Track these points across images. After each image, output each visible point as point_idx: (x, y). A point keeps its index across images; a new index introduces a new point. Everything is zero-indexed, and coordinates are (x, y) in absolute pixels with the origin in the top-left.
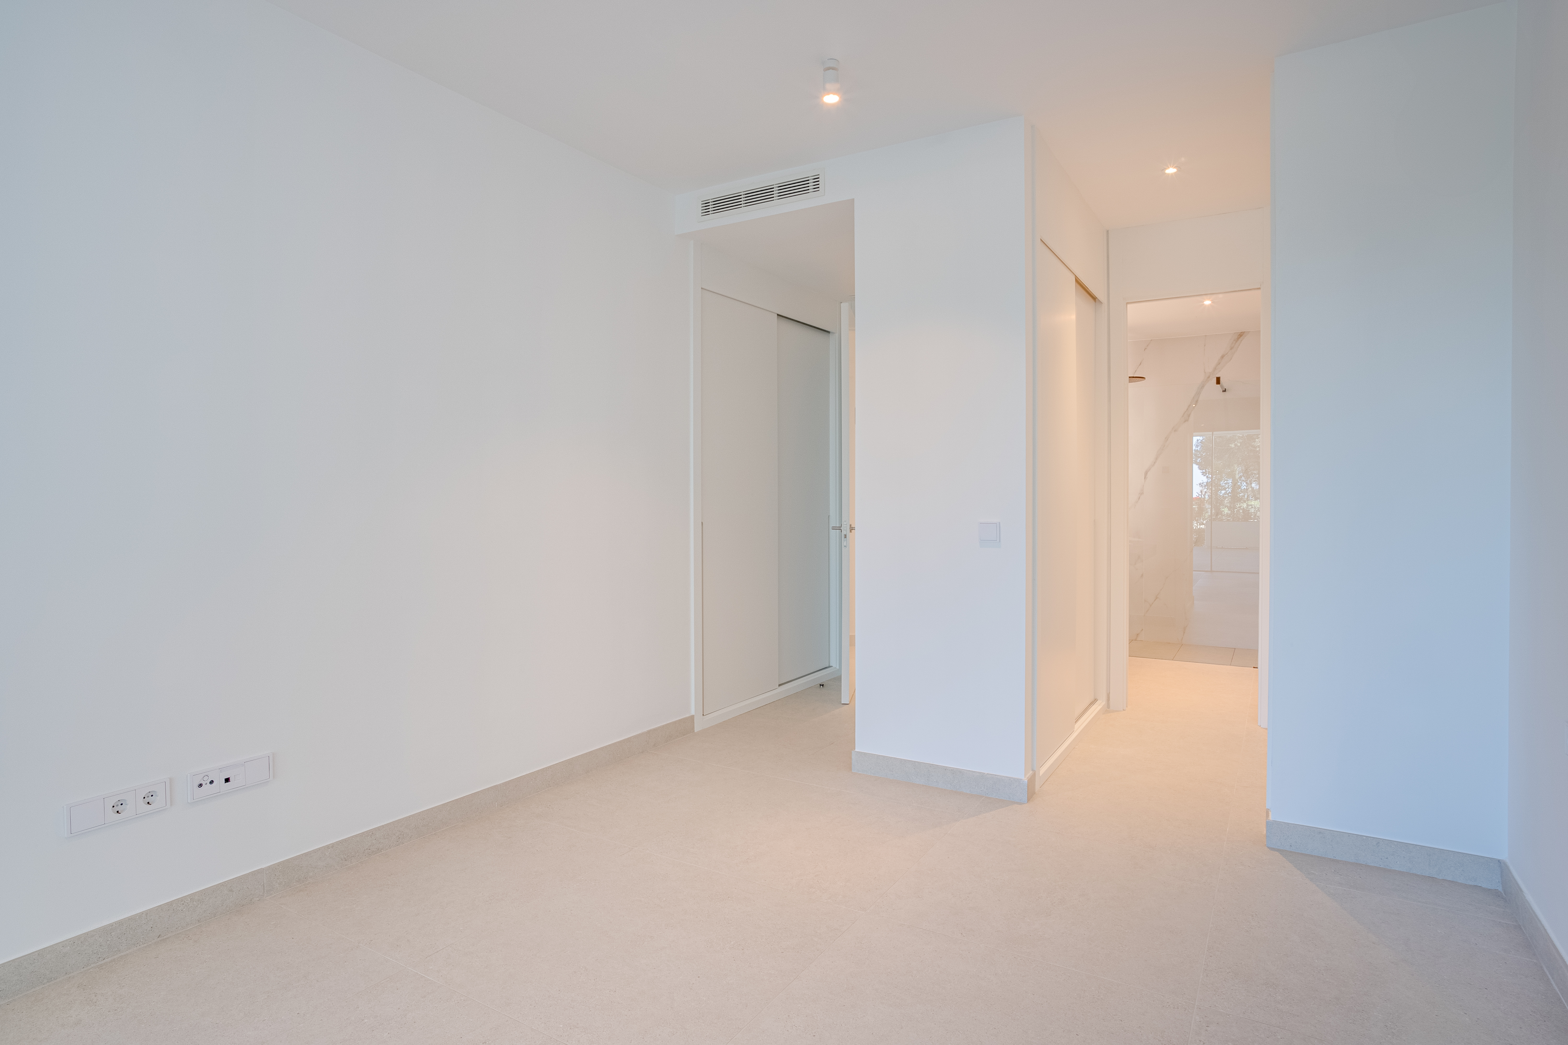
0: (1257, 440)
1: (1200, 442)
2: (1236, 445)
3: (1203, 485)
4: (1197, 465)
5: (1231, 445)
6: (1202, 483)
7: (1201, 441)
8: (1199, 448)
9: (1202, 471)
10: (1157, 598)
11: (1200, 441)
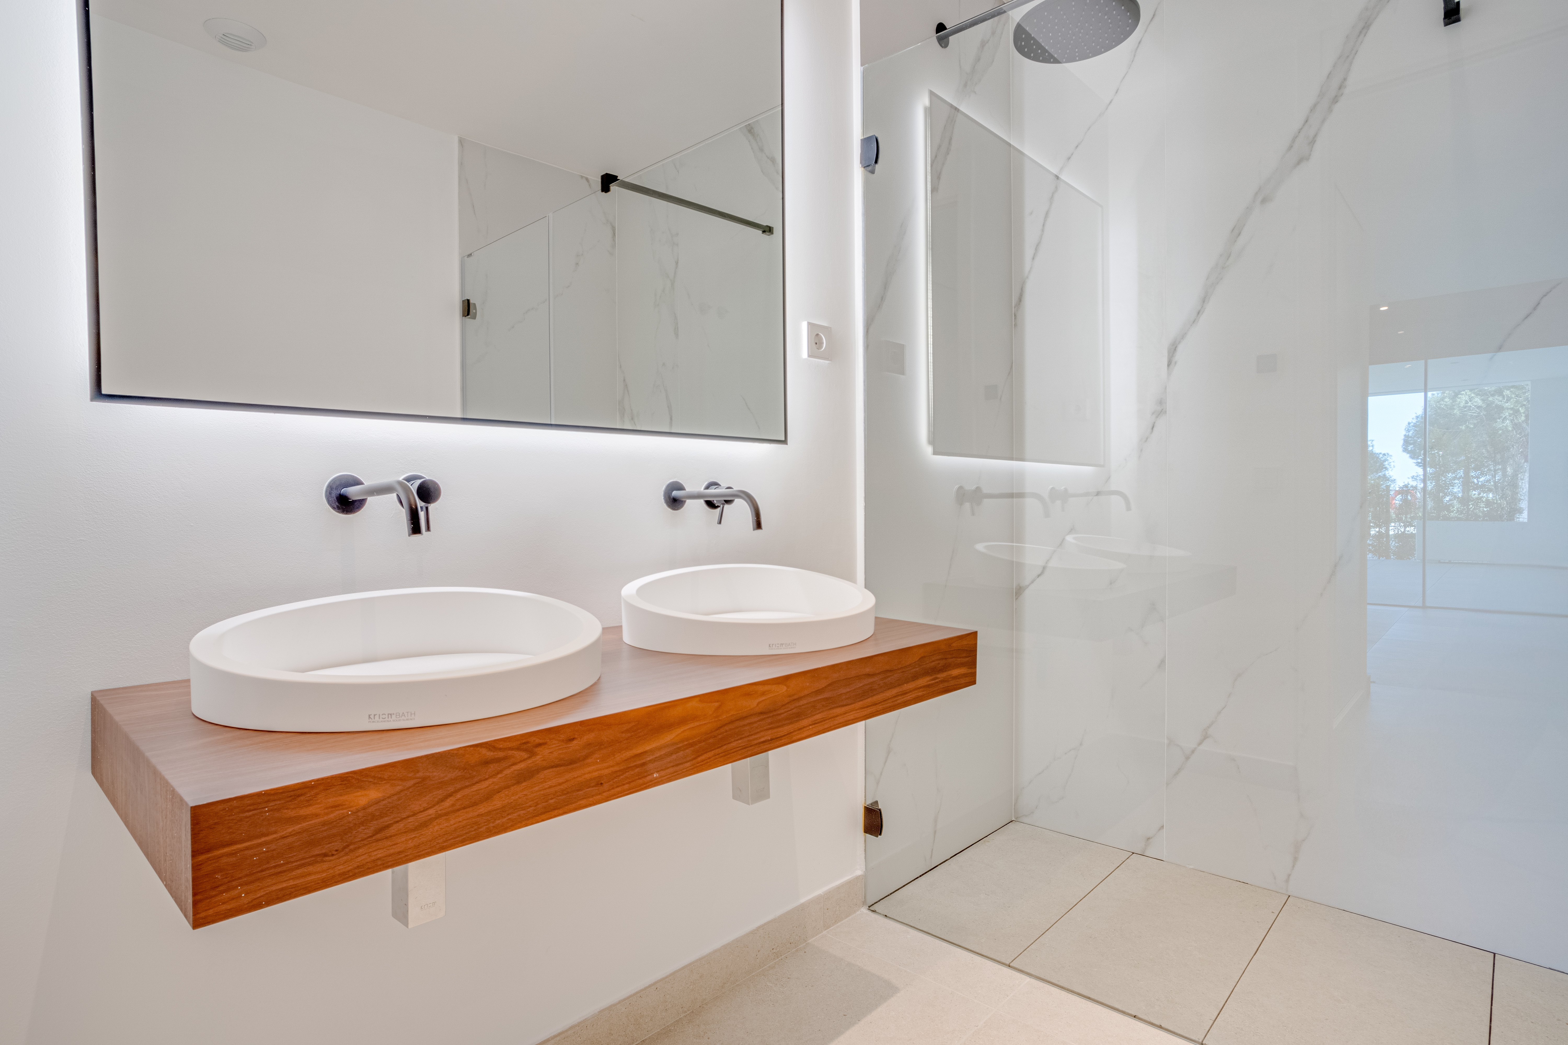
0: (1499, 420)
1: (1413, 426)
2: (1467, 427)
3: (1418, 478)
4: (1408, 453)
5: (1461, 427)
6: (1417, 476)
7: (1415, 424)
8: (1411, 433)
9: (1415, 461)
10: (1205, 737)
11: (1412, 424)
